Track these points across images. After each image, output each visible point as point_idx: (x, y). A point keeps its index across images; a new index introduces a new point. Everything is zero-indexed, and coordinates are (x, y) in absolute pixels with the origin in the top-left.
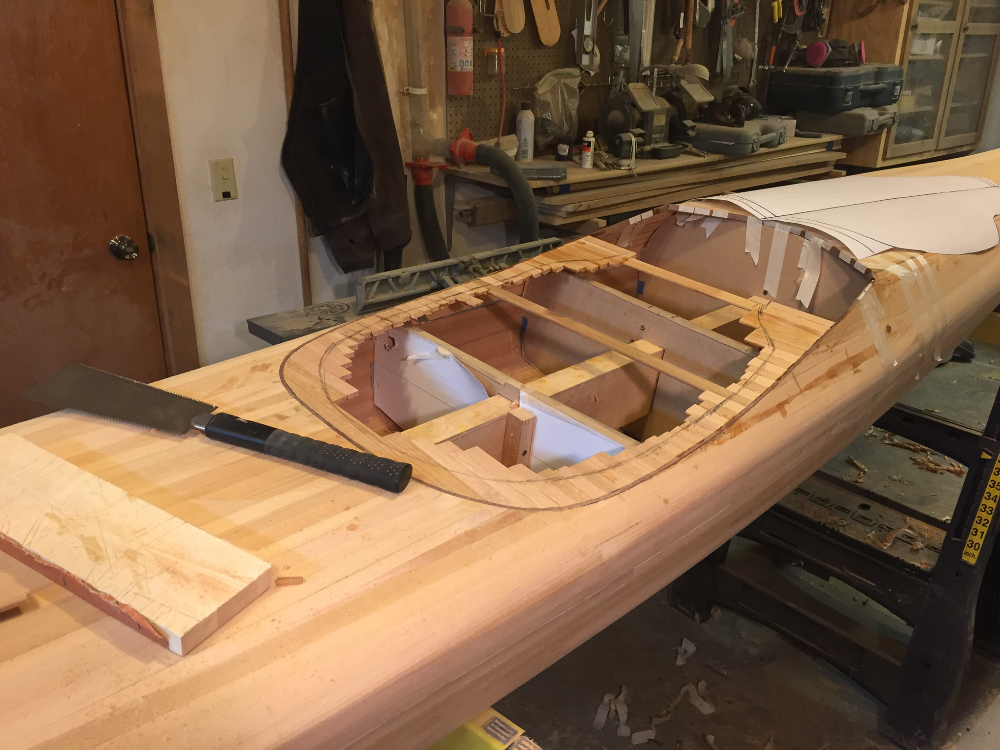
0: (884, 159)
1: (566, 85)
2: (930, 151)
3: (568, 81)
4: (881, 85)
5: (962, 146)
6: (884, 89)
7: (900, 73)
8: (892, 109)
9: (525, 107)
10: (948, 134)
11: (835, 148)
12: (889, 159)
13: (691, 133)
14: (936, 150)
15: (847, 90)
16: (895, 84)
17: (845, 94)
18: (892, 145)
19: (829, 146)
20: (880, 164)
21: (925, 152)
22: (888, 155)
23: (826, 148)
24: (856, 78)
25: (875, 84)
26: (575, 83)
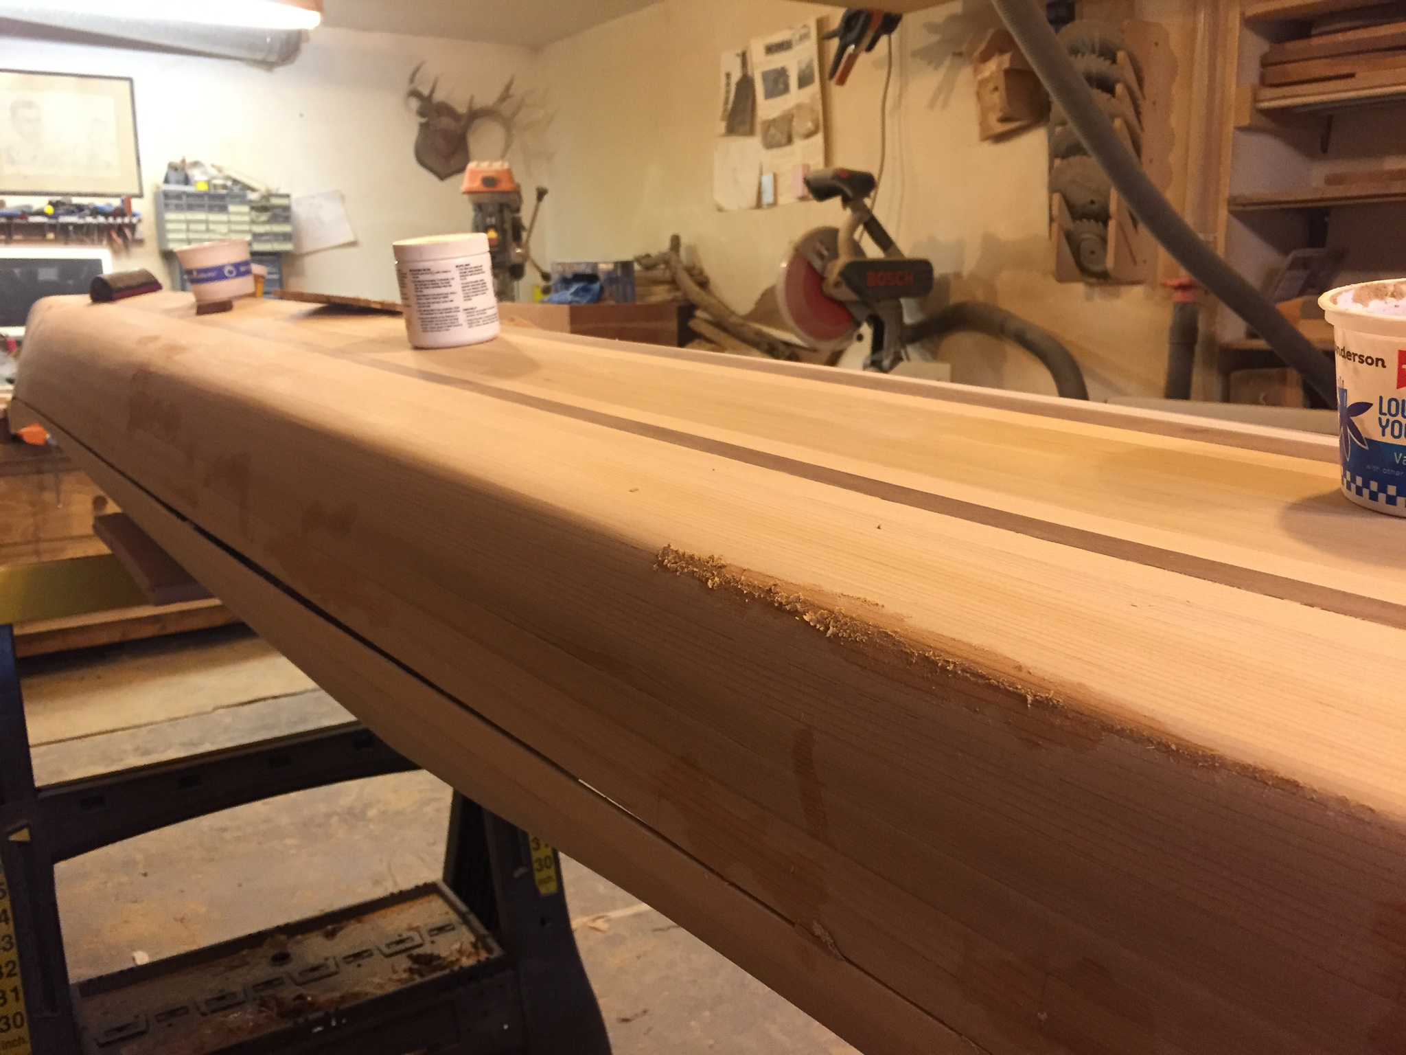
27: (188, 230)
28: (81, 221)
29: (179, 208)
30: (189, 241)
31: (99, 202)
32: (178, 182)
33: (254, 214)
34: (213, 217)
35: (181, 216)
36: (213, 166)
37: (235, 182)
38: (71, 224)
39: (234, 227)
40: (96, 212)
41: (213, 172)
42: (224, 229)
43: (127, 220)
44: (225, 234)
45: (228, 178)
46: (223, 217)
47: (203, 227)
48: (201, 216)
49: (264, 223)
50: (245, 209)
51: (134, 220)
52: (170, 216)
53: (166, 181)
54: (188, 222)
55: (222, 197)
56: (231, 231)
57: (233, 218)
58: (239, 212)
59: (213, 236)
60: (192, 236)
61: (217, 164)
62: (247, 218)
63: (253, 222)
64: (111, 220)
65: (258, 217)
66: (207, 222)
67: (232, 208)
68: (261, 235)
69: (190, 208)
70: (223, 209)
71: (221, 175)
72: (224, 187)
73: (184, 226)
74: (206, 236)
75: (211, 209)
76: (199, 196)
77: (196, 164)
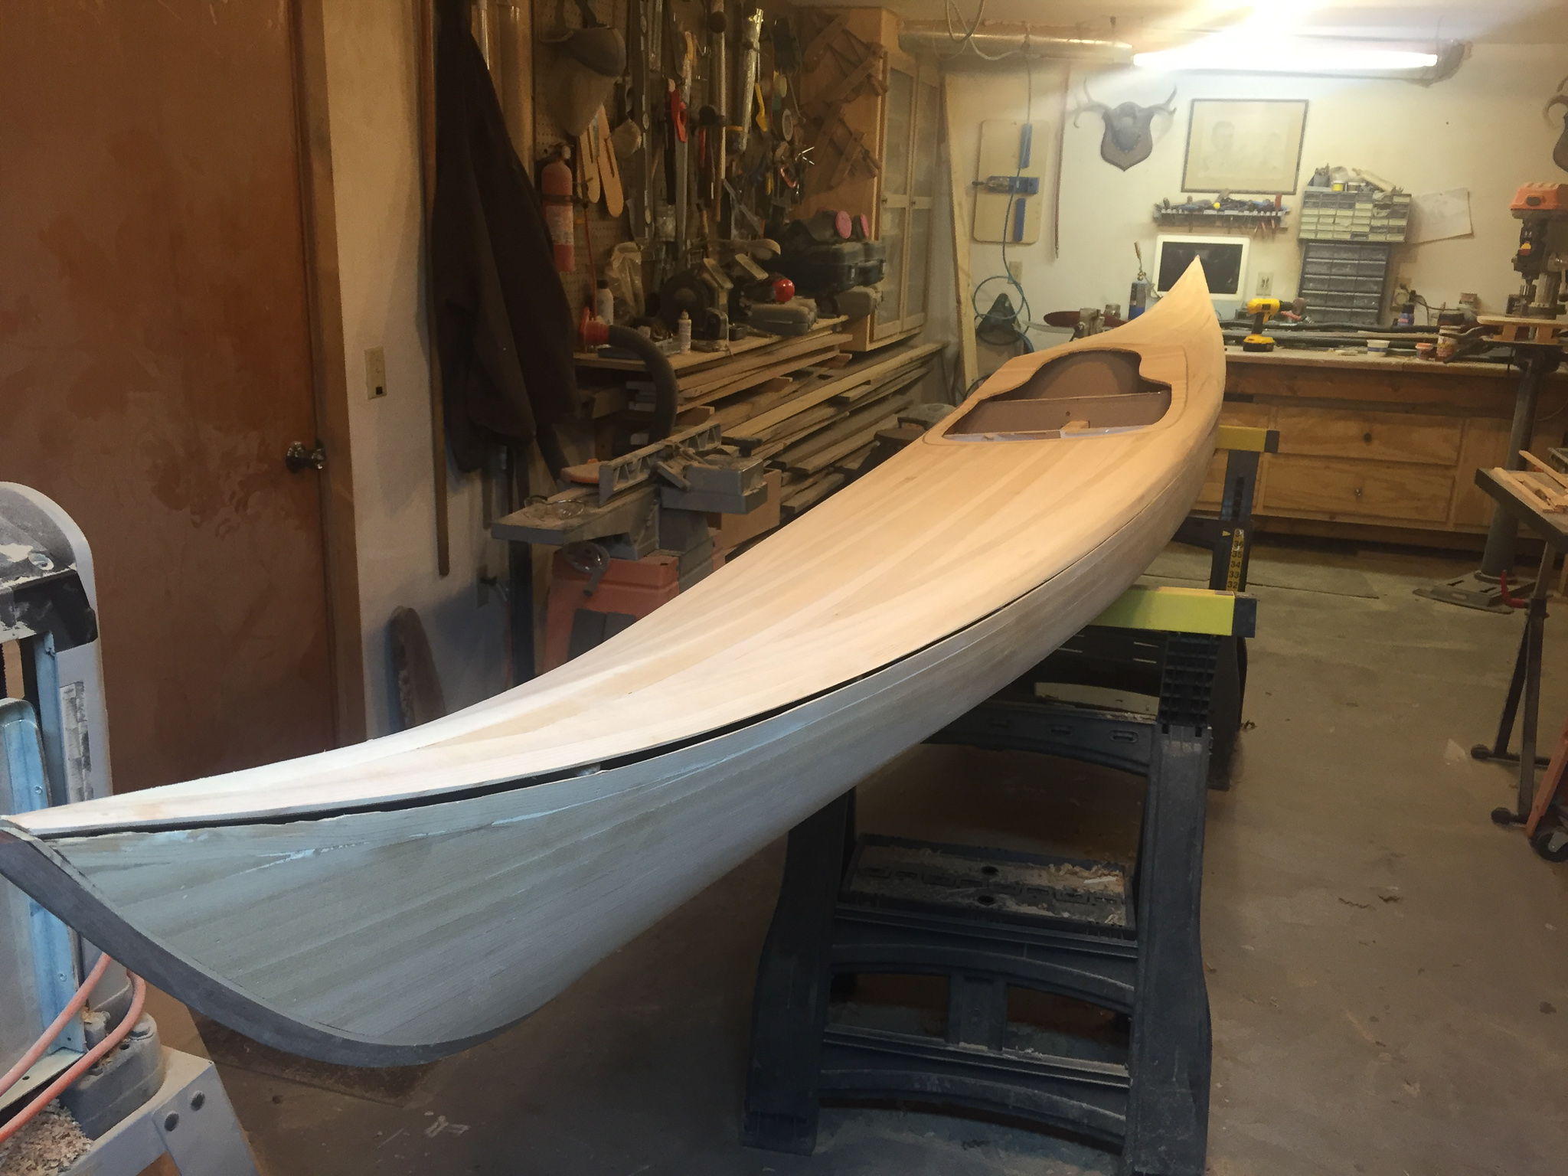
0: (872, 341)
1: (633, 262)
2: (895, 334)
3: (631, 255)
4: (871, 263)
5: (915, 328)
6: (873, 267)
7: (883, 249)
8: (880, 285)
9: (602, 285)
10: (909, 314)
11: (838, 330)
12: (875, 341)
13: (750, 313)
14: (900, 333)
15: (850, 268)
16: (882, 262)
17: (849, 272)
18: (877, 328)
19: (834, 328)
20: (869, 347)
21: (894, 335)
22: (875, 339)
23: (832, 329)
24: (854, 254)
25: (866, 261)
26: (638, 261)
27: (1318, 223)
28: (1241, 214)
29: (1316, 205)
30: (1316, 232)
31: (1259, 199)
32: (1320, 185)
33: (1375, 211)
34: (1340, 213)
35: (1315, 212)
36: (1354, 170)
37: (1368, 184)
38: (1233, 215)
39: (1356, 221)
40: (1254, 206)
41: (1352, 174)
42: (1347, 222)
43: (1274, 214)
44: (1347, 227)
45: (1363, 180)
46: (1349, 213)
47: (1331, 220)
48: (1332, 212)
49: (1383, 218)
50: (1370, 206)
51: (1280, 214)
52: (1307, 211)
53: (1312, 183)
54: (1319, 216)
55: (1353, 196)
56: (1352, 224)
57: (1357, 214)
58: (1364, 209)
59: (1337, 228)
60: (1320, 227)
61: (1357, 168)
62: (1369, 214)
63: (1373, 217)
64: (1262, 213)
65: (1378, 213)
66: (1335, 216)
67: (1358, 206)
68: (1379, 228)
69: (1325, 205)
70: (1351, 206)
71: (1359, 177)
72: (1358, 188)
73: (1315, 220)
74: (1331, 228)
75: (1341, 206)
76: (1334, 195)
77: (1339, 169)
